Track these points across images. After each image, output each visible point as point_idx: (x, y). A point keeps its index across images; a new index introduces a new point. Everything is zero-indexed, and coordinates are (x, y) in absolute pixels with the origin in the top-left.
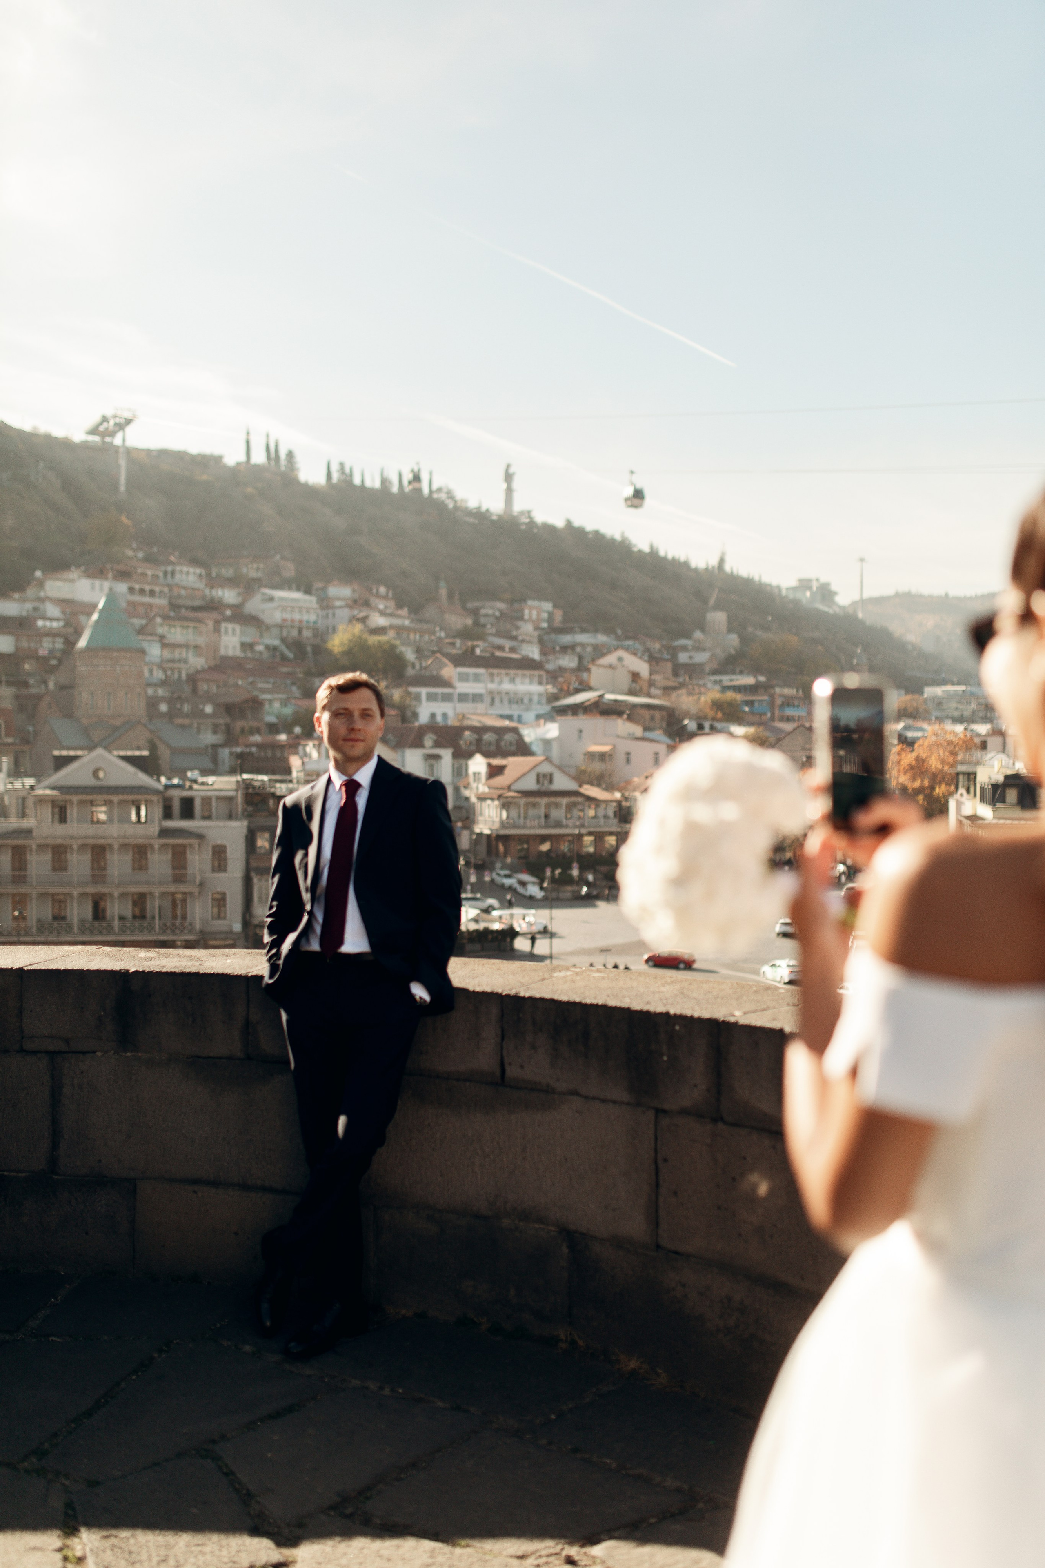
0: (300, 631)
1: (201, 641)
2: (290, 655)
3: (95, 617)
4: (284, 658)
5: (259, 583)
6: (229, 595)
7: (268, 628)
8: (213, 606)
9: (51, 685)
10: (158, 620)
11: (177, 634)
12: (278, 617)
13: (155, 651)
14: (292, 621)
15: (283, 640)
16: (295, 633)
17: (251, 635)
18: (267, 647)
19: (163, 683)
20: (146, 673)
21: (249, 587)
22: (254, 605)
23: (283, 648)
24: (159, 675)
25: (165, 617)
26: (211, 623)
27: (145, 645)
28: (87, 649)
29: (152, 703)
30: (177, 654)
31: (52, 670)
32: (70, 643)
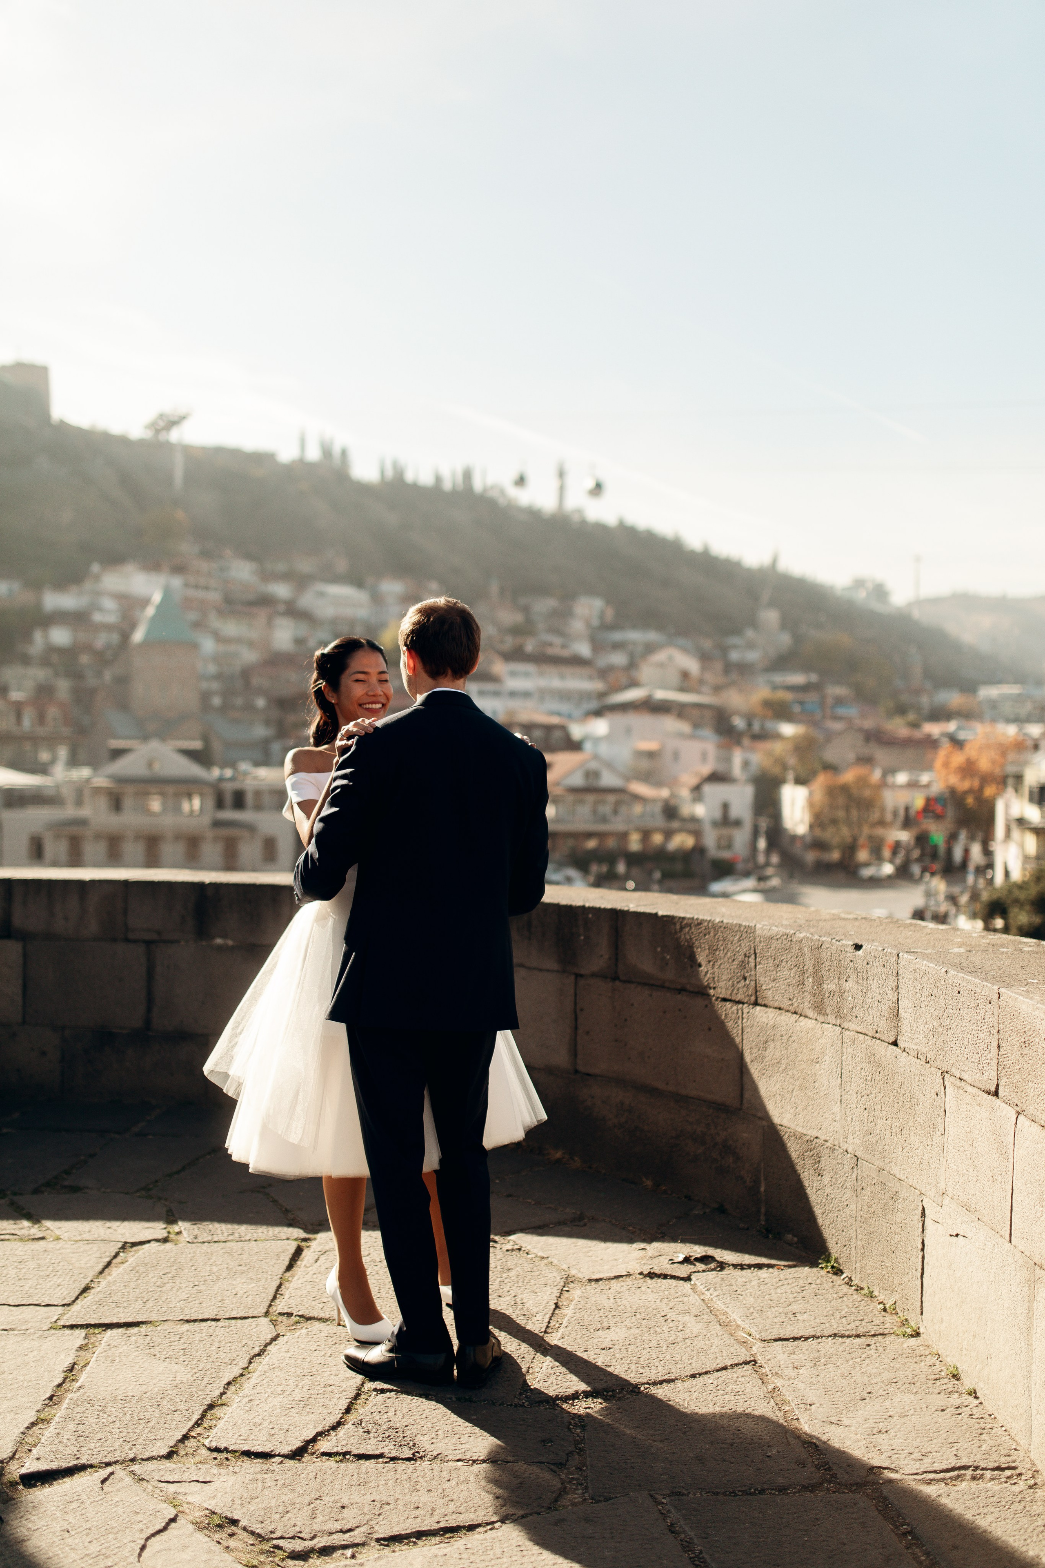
1: (254, 635)
3: (151, 611)
5: (311, 578)
6: (281, 591)
7: (320, 622)
8: (265, 601)
9: (107, 677)
10: (212, 615)
11: (231, 628)
12: (331, 612)
13: (208, 645)
14: (346, 616)
17: (303, 629)
19: (218, 677)
20: (200, 665)
21: (301, 582)
22: (308, 600)
24: (212, 668)
25: (219, 612)
26: (263, 619)
27: (199, 640)
28: (145, 642)
29: (205, 698)
30: (230, 648)
31: (107, 663)
32: (125, 636)
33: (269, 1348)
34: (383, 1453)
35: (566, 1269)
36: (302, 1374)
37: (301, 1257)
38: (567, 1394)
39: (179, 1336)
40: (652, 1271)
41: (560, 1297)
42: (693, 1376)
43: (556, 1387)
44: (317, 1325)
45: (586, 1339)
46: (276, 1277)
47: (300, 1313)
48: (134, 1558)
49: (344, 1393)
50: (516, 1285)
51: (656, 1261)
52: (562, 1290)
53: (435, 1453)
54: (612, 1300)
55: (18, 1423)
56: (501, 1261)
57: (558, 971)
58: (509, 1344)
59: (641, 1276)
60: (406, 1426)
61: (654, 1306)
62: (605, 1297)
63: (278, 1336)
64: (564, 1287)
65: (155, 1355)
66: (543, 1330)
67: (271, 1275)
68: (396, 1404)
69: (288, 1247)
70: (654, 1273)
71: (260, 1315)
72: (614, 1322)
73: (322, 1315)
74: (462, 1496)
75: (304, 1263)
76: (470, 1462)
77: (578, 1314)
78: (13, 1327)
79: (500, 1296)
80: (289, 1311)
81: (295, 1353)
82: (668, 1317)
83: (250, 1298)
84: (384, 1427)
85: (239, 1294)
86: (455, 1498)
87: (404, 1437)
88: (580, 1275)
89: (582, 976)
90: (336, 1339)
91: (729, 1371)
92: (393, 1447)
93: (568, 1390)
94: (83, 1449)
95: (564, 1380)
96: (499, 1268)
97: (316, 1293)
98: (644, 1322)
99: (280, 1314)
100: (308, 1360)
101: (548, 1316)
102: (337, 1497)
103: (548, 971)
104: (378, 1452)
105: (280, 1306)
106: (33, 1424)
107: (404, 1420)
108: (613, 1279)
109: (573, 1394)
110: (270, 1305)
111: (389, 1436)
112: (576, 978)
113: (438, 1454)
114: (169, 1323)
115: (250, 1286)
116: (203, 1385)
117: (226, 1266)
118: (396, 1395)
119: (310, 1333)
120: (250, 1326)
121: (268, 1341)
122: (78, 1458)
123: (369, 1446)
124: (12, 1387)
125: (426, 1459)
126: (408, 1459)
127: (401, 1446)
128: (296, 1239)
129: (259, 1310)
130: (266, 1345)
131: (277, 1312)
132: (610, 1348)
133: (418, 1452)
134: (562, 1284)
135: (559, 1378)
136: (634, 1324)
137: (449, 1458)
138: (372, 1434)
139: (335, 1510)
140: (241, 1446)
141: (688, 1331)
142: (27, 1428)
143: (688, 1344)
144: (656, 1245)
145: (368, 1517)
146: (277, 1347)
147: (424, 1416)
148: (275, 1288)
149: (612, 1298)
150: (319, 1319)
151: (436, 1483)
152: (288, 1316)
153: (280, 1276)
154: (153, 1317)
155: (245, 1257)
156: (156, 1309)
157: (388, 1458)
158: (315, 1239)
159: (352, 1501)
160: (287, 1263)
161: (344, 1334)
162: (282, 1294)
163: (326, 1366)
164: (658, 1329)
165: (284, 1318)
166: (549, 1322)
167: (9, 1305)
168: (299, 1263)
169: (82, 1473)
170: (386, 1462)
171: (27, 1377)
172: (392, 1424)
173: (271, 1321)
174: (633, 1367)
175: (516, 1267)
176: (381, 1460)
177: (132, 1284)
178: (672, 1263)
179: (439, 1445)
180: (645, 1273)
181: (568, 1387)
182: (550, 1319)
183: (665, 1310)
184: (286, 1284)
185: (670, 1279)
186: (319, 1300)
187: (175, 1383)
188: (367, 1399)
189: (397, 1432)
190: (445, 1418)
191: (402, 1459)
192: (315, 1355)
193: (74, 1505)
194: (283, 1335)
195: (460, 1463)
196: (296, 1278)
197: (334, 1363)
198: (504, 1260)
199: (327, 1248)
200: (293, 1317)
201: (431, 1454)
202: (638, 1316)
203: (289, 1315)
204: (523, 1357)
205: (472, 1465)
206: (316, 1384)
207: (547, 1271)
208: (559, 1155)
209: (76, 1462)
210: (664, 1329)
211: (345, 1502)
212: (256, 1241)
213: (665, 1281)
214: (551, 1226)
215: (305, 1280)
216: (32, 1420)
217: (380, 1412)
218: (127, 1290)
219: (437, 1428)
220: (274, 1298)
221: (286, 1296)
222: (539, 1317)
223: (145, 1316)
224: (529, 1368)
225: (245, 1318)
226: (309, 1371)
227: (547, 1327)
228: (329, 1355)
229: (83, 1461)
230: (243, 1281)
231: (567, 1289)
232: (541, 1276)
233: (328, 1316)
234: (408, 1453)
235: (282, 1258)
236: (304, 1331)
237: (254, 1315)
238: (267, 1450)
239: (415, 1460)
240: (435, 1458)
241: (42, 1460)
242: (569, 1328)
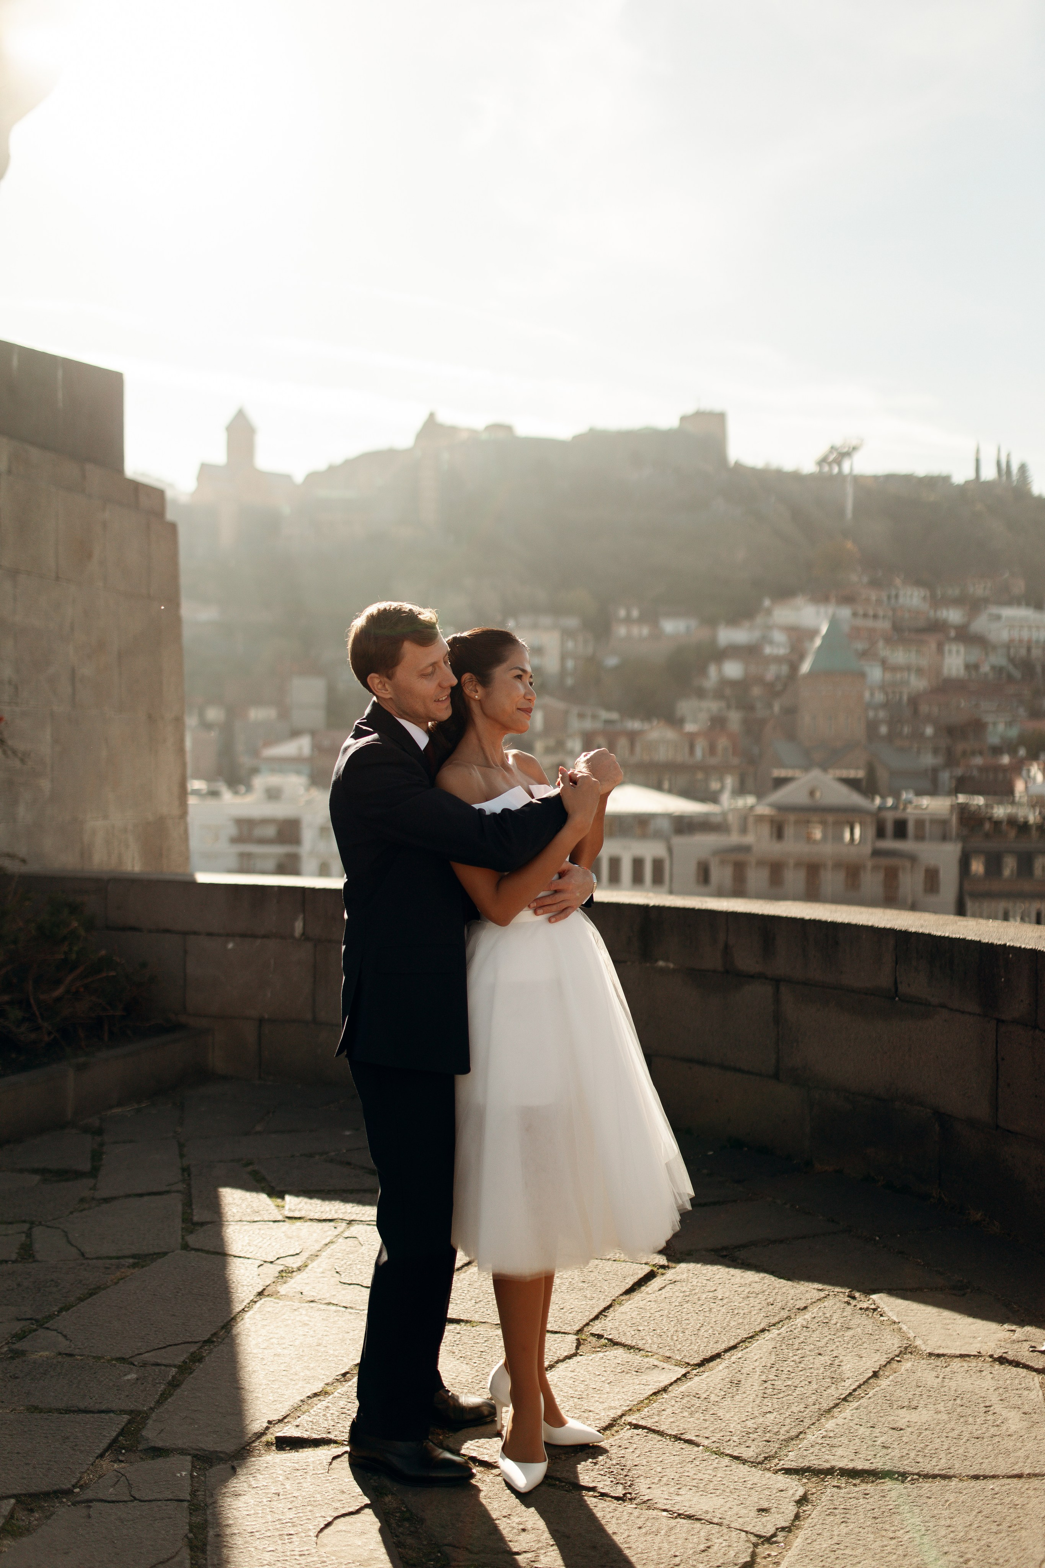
0: (1029, 649)
1: (924, 662)
2: (1017, 674)
3: (818, 642)
4: (1010, 678)
5: (986, 601)
6: (954, 616)
7: (994, 648)
8: (936, 627)
9: (776, 708)
10: (881, 644)
11: (899, 656)
12: (1005, 636)
13: (876, 674)
14: (1021, 641)
15: (1011, 660)
16: (1023, 652)
17: (975, 655)
18: (993, 668)
19: (885, 705)
20: (867, 695)
21: (975, 606)
22: (981, 624)
23: (1011, 668)
24: (880, 697)
25: (888, 640)
26: (934, 646)
27: (867, 669)
28: (811, 674)
29: (872, 726)
30: (898, 676)
31: (777, 694)
32: (794, 667)
33: (560, 1365)
34: (596, 1487)
35: (912, 1338)
36: (572, 1395)
37: (649, 1283)
38: (821, 1467)
39: (486, 1339)
40: (1004, 1355)
41: (885, 1366)
42: (976, 1477)
43: (812, 1458)
44: (620, 1351)
45: (882, 1414)
46: (609, 1299)
47: (610, 1337)
48: (313, 1533)
49: (598, 1422)
50: (845, 1345)
51: (1016, 1346)
52: (893, 1359)
53: (646, 1498)
54: (940, 1380)
55: (304, 1392)
56: (845, 1319)
57: (979, 1015)
58: (796, 1404)
59: (991, 1360)
60: (636, 1466)
61: (983, 1395)
62: (935, 1374)
63: (575, 1355)
64: (898, 1356)
65: (454, 1353)
66: (842, 1397)
67: (606, 1296)
68: (640, 1443)
69: (639, 1272)
70: (1005, 1358)
71: (572, 1332)
72: (925, 1403)
73: (629, 1342)
74: (641, 1546)
75: (648, 1289)
76: (676, 1514)
77: (891, 1388)
78: (354, 1306)
79: (820, 1354)
80: (601, 1333)
81: (579, 1374)
82: (992, 1408)
83: (571, 1315)
84: (614, 1462)
85: (565, 1308)
86: (634, 1547)
87: (626, 1476)
88: (923, 1347)
89: (1003, 1021)
90: (626, 1368)
91: (1023, 1480)
92: (609, 1483)
93: (825, 1464)
94: (339, 1425)
95: (827, 1452)
96: (838, 1324)
97: (638, 1320)
98: (959, 1409)
99: (593, 1335)
100: (586, 1383)
101: (857, 1384)
102: (525, 1520)
103: (970, 1013)
104: (591, 1485)
105: (597, 1328)
106: (316, 1395)
107: (638, 1459)
108: (957, 1357)
109: (828, 1469)
110: (587, 1324)
111: (612, 1472)
112: (997, 1024)
113: (648, 1500)
114: (486, 1325)
115: (580, 1304)
116: (477, 1388)
117: (570, 1280)
118: (647, 1433)
119: (605, 1357)
120: (555, 1340)
121: (561, 1358)
122: (329, 1432)
123: (587, 1477)
124: (319, 1358)
125: (635, 1502)
126: (617, 1498)
127: (618, 1483)
128: (654, 1265)
129: (573, 1327)
130: (557, 1362)
131: (590, 1332)
132: (901, 1429)
133: (630, 1493)
134: (897, 1353)
135: (823, 1450)
136: (947, 1409)
137: (658, 1506)
138: (597, 1467)
139: (515, 1531)
140: (472, 1451)
141: (1004, 1428)
142: (308, 1397)
143: (994, 1442)
144: (1028, 1329)
145: (540, 1545)
146: (567, 1365)
147: (660, 1459)
148: (601, 1308)
149: (941, 1377)
150: (624, 1345)
151: (626, 1528)
152: (598, 1338)
153: (613, 1298)
154: (476, 1318)
155: (592, 1274)
156: (482, 1311)
157: (599, 1492)
158: (675, 1268)
159: (536, 1526)
160: (628, 1286)
161: (636, 1364)
162: (606, 1316)
163: (598, 1392)
164: (971, 1420)
165: (594, 1339)
166: (855, 1390)
167: (362, 1286)
168: (643, 1288)
169: (326, 1447)
170: (595, 1497)
171: (336, 1353)
172: (623, 1461)
173: (578, 1340)
174: (912, 1454)
175: (858, 1327)
176: (591, 1493)
177: (477, 1285)
178: (1032, 1351)
179: (655, 1491)
180: (995, 1356)
181: (827, 1461)
182: (859, 1387)
183: (994, 1398)
184: (617, 1307)
185: (1022, 1368)
186: (635, 1328)
187: (453, 1381)
188: (617, 1432)
189: (622, 1469)
190: (679, 1466)
191: (612, 1497)
192: (596, 1379)
193: (298, 1473)
194: (581, 1355)
195: (665, 1514)
196: (630, 1302)
197: (608, 1390)
198: (849, 1318)
199: (678, 1278)
200: (603, 1339)
201: (642, 1497)
202: (958, 1401)
203: (600, 1337)
204: (802, 1421)
205: (676, 1518)
206: (578, 1407)
207: (889, 1337)
208: (979, 1216)
209: (324, 1436)
210: (978, 1420)
211: (529, 1526)
212: (614, 1261)
213: (1015, 1369)
214: (925, 1290)
215: (637, 1305)
216: (316, 1391)
217: (620, 1446)
218: (469, 1289)
219: (664, 1474)
220: (596, 1318)
221: (608, 1319)
222: (847, 1383)
223: (469, 1315)
224: (801, 1433)
225: (556, 1332)
226: (581, 1393)
227: (850, 1394)
228: (609, 1381)
229: (331, 1436)
230: (577, 1297)
231: (898, 1359)
232: (879, 1340)
233: (634, 1344)
234: (619, 1491)
235: (627, 1281)
236: (601, 1354)
237: (566, 1331)
238: (491, 1460)
239: (624, 1501)
240: (644, 1502)
241: (300, 1428)
242: (871, 1400)
